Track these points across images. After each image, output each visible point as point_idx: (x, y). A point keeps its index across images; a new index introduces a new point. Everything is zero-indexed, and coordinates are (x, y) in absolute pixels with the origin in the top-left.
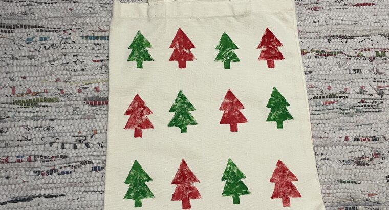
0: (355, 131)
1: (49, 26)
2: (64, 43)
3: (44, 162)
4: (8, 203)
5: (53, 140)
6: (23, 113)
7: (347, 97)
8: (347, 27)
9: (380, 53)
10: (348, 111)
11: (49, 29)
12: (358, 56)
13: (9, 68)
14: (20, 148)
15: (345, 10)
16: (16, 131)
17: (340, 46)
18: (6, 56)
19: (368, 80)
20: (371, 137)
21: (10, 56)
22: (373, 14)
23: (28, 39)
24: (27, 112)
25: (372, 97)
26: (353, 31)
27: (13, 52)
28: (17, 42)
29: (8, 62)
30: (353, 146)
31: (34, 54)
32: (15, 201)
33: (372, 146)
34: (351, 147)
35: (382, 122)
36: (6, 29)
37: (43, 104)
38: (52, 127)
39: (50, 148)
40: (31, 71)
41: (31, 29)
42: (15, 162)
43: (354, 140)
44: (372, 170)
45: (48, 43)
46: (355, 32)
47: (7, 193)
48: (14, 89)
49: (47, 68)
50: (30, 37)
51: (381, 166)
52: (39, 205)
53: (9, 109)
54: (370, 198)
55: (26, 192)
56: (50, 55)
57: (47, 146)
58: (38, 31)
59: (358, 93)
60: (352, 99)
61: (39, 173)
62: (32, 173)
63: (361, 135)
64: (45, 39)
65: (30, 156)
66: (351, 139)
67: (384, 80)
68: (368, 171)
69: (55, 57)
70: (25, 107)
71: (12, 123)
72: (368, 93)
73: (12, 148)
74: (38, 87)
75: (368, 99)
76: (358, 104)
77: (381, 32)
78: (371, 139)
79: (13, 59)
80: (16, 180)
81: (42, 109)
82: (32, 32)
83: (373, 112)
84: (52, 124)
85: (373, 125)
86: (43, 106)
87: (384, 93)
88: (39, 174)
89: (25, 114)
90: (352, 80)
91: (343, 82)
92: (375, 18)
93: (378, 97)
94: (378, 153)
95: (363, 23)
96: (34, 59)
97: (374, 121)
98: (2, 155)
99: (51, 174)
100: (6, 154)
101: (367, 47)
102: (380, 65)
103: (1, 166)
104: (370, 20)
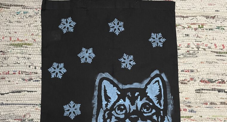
0: (182, 67)
2: (36, 15)
3: (26, 74)
5: (31, 64)
6: (15, 50)
7: (180, 49)
8: (185, 11)
9: (201, 26)
10: (180, 56)
11: (28, 7)
12: (189, 27)
13: (8, 27)
14: (15, 67)
15: (185, 1)
16: (12, 59)
17: (180, 21)
18: (7, 21)
19: (192, 41)
22: (200, 4)
23: (17, 13)
24: (18, 50)
25: (193, 50)
26: (188, 13)
27: (10, 19)
28: (12, 14)
29: (7, 24)
30: (180, 74)
31: (20, 20)
32: (13, 92)
33: (190, 74)
35: (197, 63)
36: (6, 7)
37: (25, 46)
38: (30, 58)
39: (29, 68)
40: (19, 29)
41: (19, 7)
42: (13, 74)
43: (181, 71)
44: (189, 86)
45: (28, 15)
46: (189, 14)
47: (9, 88)
48: (11, 38)
49: (27, 28)
50: (19, 11)
51: (194, 85)
52: (24, 95)
53: (8, 48)
54: (186, 100)
55: (18, 89)
56: (29, 21)
57: (28, 67)
58: (23, 8)
59: (186, 47)
60: (183, 50)
61: (24, 80)
62: (21, 79)
63: (185, 69)
64: (26, 13)
65: (20, 71)
67: (201, 41)
68: (187, 87)
69: (31, 22)
70: (16, 47)
71: (10, 55)
72: (191, 47)
73: (11, 67)
74: (23, 38)
75: (191, 50)
76: (186, 53)
77: (203, 14)
78: (190, 71)
79: (10, 22)
80: (13, 82)
82: (20, 9)
83: (193, 57)
84: (30, 56)
85: (192, 64)
86: (25, 47)
87: (200, 48)
88: (24, 81)
89: (16, 50)
90: (184, 40)
92: (201, 6)
93: (197, 49)
94: (193, 78)
95: (194, 9)
96: (21, 23)
97: (193, 62)
98: (6, 70)
99: (30, 81)
100: (8, 70)
101: (194, 22)
102: (200, 32)
103: (5, 76)
104: (198, 8)
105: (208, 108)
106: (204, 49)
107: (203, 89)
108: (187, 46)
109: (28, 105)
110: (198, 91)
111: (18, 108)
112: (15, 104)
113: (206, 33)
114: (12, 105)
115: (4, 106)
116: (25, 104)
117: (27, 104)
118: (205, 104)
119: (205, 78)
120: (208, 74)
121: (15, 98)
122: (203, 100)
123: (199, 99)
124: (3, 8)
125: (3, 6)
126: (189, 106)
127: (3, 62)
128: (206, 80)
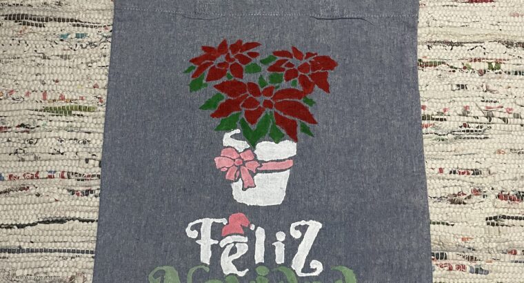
0: (453, 162)
1: (87, 20)
2: (104, 42)
3: (78, 180)
4: (38, 224)
5: (90, 156)
6: (55, 121)
7: (445, 120)
8: (454, 31)
9: (494, 64)
10: (446, 137)
11: (87, 24)
12: (465, 68)
13: (40, 69)
14: (52, 162)
15: (454, 7)
16: (47, 143)
17: (443, 55)
18: (37, 55)
19: (475, 99)
20: (472, 170)
21: (41, 55)
22: (489, 13)
23: (62, 36)
24: (60, 121)
25: (478, 121)
26: (462, 35)
27: (44, 50)
28: (50, 39)
29: (39, 62)
30: (448, 180)
31: (69, 54)
32: (46, 222)
33: (472, 180)
34: (446, 181)
35: (488, 152)
36: (37, 22)
37: (78, 113)
38: (88, 141)
39: (86, 165)
40: (64, 73)
41: (66, 23)
42: (47, 178)
43: (451, 172)
44: (469, 209)
45: (86, 41)
46: (464, 37)
47: (37, 212)
48: (45, 94)
49: (83, 71)
50: (65, 33)
51: (482, 206)
52: (72, 229)
53: (39, 117)
54: (463, 242)
55: (59, 213)
56: (88, 55)
57: (83, 162)
58: (74, 26)
59: (460, 115)
60: (452, 123)
61: (73, 192)
62: (65, 191)
63: (460, 167)
64: (83, 36)
65: (63, 172)
66: (446, 171)
67: (495, 99)
68: (465, 211)
69: (93, 58)
70: (57, 116)
71: (43, 133)
72: (473, 115)
73: (43, 162)
74: (73, 94)
75: (472, 123)
76: (459, 129)
77: (498, 37)
78: (472, 172)
79: (44, 58)
80: (47, 198)
81: (77, 117)
82: (67, 27)
83: (477, 138)
84: (88, 137)
85: (476, 156)
86: (78, 115)
87: (493, 116)
88: (73, 194)
89: (57, 123)
90: (454, 99)
91: (442, 101)
92: (492, 19)
93: (486, 120)
94: (479, 190)
95: (475, 25)
96: (69, 59)
97: (478, 150)
98: (32, 170)
99: (87, 195)
100: (36, 168)
101: (477, 56)
102: (492, 80)
103: (30, 182)
104: (485, 22)
105: (519, 264)
106: (504, 119)
107: (504, 217)
108: (461, 113)
109: (80, 254)
110: (494, 221)
111: (57, 260)
112: (51, 251)
113: (508, 81)
114: (44, 254)
115: (25, 254)
116: (73, 251)
117: (78, 252)
118: (511, 252)
119: (509, 190)
120: (516, 179)
121: (51, 235)
122: (506, 243)
123: (495, 241)
124: (28, 24)
125: (30, 21)
126: (471, 259)
127: (25, 149)
128: (511, 193)
